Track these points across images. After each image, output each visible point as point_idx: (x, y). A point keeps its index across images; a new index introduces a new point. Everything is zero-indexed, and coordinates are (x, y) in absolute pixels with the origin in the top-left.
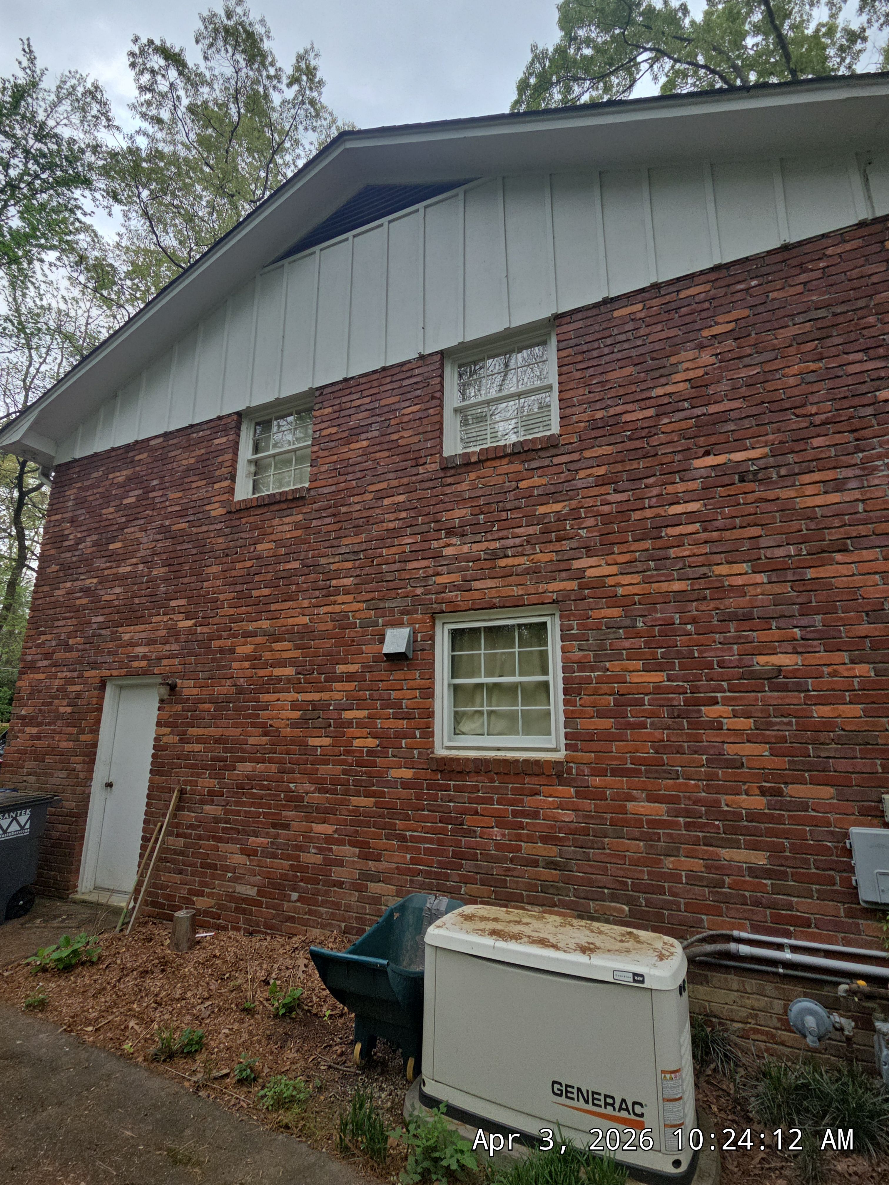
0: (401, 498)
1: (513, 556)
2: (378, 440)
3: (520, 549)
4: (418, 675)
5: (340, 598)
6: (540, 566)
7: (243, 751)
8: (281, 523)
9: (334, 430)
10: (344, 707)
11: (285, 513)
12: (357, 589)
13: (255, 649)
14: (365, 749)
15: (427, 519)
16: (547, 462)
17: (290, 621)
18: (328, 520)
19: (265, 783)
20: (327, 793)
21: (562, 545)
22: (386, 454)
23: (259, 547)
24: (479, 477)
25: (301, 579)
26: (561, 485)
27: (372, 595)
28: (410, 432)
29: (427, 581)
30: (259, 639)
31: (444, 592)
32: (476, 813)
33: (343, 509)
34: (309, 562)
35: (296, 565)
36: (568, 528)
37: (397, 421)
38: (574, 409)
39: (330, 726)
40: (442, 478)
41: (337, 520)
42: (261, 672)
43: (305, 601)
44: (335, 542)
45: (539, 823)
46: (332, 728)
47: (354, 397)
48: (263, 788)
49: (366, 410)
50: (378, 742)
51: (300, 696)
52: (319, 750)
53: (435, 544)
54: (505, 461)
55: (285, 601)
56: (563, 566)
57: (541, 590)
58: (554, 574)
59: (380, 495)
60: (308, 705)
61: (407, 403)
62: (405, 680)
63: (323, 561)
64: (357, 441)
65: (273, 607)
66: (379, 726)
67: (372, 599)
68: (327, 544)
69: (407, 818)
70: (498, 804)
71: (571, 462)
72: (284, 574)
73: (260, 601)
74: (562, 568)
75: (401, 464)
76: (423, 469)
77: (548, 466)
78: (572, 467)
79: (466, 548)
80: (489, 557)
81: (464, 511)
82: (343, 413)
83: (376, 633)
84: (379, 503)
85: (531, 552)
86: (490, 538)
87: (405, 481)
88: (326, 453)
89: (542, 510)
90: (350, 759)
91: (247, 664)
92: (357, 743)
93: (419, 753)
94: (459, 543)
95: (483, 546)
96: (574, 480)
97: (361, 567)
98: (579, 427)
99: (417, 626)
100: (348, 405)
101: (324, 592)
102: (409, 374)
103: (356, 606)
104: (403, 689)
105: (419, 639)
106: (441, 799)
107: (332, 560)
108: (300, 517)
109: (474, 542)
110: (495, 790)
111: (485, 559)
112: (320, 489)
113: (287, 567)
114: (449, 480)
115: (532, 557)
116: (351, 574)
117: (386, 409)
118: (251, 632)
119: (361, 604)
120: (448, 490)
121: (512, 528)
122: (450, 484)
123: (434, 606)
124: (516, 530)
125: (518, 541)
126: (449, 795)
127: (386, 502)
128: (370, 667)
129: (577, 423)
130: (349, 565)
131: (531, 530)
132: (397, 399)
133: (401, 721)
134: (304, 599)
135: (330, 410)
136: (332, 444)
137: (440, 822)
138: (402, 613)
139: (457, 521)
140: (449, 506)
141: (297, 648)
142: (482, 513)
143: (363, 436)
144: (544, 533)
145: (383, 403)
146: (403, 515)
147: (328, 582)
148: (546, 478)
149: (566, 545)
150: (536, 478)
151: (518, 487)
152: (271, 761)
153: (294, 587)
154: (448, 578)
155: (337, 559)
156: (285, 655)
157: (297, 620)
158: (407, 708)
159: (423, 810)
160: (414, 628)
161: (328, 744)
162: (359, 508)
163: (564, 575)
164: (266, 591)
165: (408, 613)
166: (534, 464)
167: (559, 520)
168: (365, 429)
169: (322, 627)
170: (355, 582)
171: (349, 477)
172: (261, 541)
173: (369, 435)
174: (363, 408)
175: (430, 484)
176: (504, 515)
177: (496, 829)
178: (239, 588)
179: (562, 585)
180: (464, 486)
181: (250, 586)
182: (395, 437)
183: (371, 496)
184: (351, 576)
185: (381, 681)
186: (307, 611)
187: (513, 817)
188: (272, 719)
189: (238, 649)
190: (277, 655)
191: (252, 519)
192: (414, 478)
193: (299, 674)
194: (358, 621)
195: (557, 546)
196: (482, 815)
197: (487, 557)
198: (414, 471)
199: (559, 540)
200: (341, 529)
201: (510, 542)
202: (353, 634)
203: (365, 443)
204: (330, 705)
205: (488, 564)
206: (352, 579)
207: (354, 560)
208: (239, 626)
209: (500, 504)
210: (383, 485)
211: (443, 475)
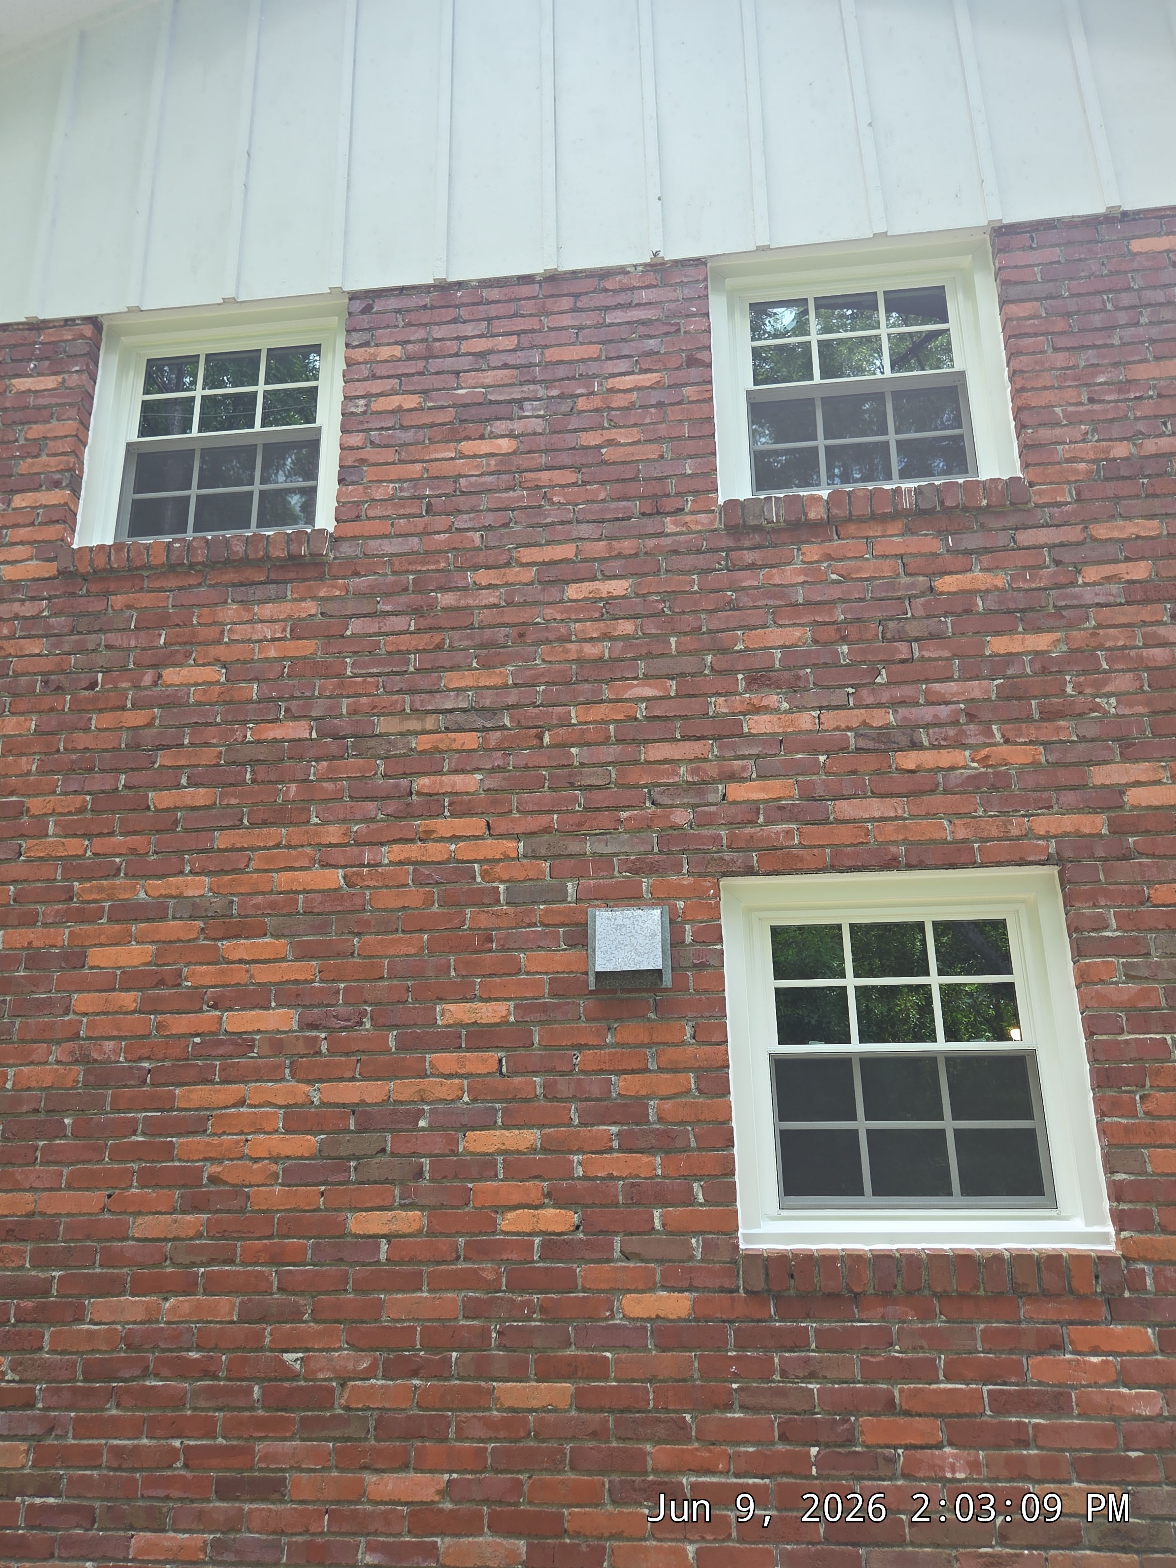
0: (618, 587)
1: (933, 747)
2: (542, 442)
3: (951, 732)
4: (689, 1031)
5: (444, 825)
6: (1006, 774)
7: (111, 1259)
8: (246, 617)
9: (411, 402)
10: (465, 1120)
11: (260, 592)
12: (495, 802)
13: (158, 954)
14: (537, 1240)
15: (690, 642)
16: (1002, 539)
17: (282, 880)
18: (398, 623)
19: (194, 1355)
20: (415, 1374)
21: (1059, 729)
22: (570, 477)
23: (172, 675)
24: (829, 557)
25: (316, 770)
26: (1043, 594)
27: (543, 820)
28: (635, 434)
29: (701, 793)
30: (172, 928)
31: (753, 822)
32: (890, 1406)
33: (446, 599)
34: (343, 725)
35: (300, 730)
36: (1069, 690)
37: (597, 402)
38: (1058, 431)
39: (420, 1174)
40: (729, 550)
41: (424, 623)
42: (180, 1024)
43: (332, 828)
44: (424, 682)
45: (1071, 1427)
46: (424, 1183)
47: (469, 330)
48: (184, 1369)
49: (506, 366)
50: (576, 1219)
51: (315, 1094)
52: (384, 1246)
53: (719, 705)
54: (895, 527)
55: (265, 823)
56: (1064, 777)
57: (1015, 832)
58: (1045, 795)
59: (553, 573)
60: (345, 1118)
61: (623, 366)
62: (650, 1045)
63: (383, 725)
64: (482, 437)
65: (221, 840)
66: (579, 1172)
67: (547, 830)
68: (398, 682)
69: (680, 1433)
70: (948, 1380)
71: (1062, 545)
72: (262, 753)
73: (176, 822)
74: (1063, 781)
75: (613, 505)
76: (675, 524)
77: (1005, 549)
78: (1066, 556)
79: (806, 721)
80: (870, 745)
81: (797, 633)
82: (435, 365)
83: (557, 920)
84: (554, 593)
85: (981, 739)
86: (870, 700)
87: (627, 546)
88: (390, 455)
89: (998, 645)
90: (487, 1269)
91: (129, 999)
92: (508, 1222)
93: (706, 1246)
94: (785, 706)
95: (855, 717)
96: (1073, 583)
97: (504, 749)
98: (1075, 471)
99: (681, 904)
100: (452, 347)
101: (392, 807)
102: (622, 298)
103: (492, 848)
104: (646, 1070)
105: (688, 939)
106: (783, 1374)
107: (414, 725)
108: (311, 607)
109: (829, 708)
110: (935, 1339)
111: (858, 749)
112: (372, 543)
113: (271, 735)
114: (749, 557)
115: (984, 752)
116: (475, 763)
117: (561, 372)
118: (143, 906)
119: (509, 844)
120: (748, 580)
121: (927, 681)
122: (752, 566)
123: (727, 856)
124: (937, 686)
125: (943, 711)
126: (807, 1361)
127: (573, 592)
128: (544, 1008)
129: (1068, 461)
130: (470, 740)
131: (976, 689)
132: (593, 351)
133: (645, 1159)
134: (325, 823)
135: (397, 351)
136: (408, 436)
137: (783, 1438)
138: (637, 870)
139: (778, 654)
140: (754, 618)
141: (304, 953)
142: (844, 639)
143: (500, 426)
144: (1008, 698)
145: (552, 354)
146: (626, 627)
147: (404, 782)
148: (1002, 574)
149: (1067, 729)
150: (977, 574)
151: (931, 589)
152: (214, 1286)
153: (293, 787)
154: (763, 789)
155: (430, 723)
156: (264, 975)
157: (303, 879)
158: (660, 1120)
159: (729, 1407)
160: (673, 910)
161: (415, 1227)
162: (493, 600)
163: (1070, 797)
164: (200, 796)
165: (653, 869)
166: (971, 541)
167: (1044, 670)
168: (503, 410)
169: (390, 900)
170: (490, 784)
171: (462, 521)
172: (180, 657)
173: (517, 426)
174: (495, 360)
175: (701, 561)
176: (902, 650)
177: (947, 1450)
178: (99, 782)
179: (1068, 823)
180: (790, 574)
181: (139, 778)
182: (591, 439)
183: (531, 574)
184: (478, 770)
185: (580, 1047)
186: (337, 856)
187: (996, 1411)
188: (219, 1160)
189: (98, 957)
190: (239, 975)
191: (146, 600)
192: (651, 543)
193: (313, 1026)
194: (502, 887)
195: (1047, 732)
196: (907, 1413)
197: (862, 744)
198: (650, 525)
199: (1049, 715)
200: (439, 647)
201: (927, 713)
202: (485, 921)
203: (505, 445)
204: (420, 1114)
205: (870, 762)
206: (479, 777)
207: (485, 729)
208: (101, 889)
209: (892, 625)
210: (566, 551)
211: (732, 544)
